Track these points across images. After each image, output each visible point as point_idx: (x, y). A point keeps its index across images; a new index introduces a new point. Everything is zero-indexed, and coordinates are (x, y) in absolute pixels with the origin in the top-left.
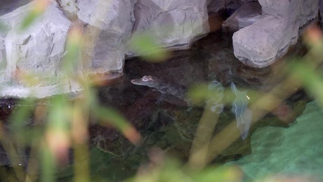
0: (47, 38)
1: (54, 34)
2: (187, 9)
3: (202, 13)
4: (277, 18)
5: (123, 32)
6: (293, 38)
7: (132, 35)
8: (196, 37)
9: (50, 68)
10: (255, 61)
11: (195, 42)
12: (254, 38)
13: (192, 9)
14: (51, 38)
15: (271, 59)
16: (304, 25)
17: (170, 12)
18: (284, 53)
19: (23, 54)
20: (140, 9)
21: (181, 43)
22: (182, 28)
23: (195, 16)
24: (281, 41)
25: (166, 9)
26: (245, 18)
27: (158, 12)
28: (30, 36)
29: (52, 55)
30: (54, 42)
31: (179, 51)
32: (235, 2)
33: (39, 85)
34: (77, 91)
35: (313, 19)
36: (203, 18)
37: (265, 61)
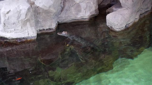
0: (18, 12)
1: (21, 10)
2: (88, 3)
3: (95, 5)
4: (127, 9)
5: (56, 11)
6: (136, 19)
7: (61, 13)
8: (91, 16)
9: (19, 25)
10: (115, 28)
11: (92, 18)
12: (115, 18)
13: (90, 3)
14: (20, 12)
15: (122, 27)
16: (143, 13)
17: (80, 4)
18: (130, 25)
19: (7, 18)
20: (66, 1)
21: (85, 18)
22: (85, 11)
23: (91, 6)
24: (128, 20)
25: (78, 2)
26: (117, 9)
27: (74, 3)
28: (10, 10)
29: (20, 19)
30: (21, 13)
31: (84, 21)
32: (116, 1)
33: (14, 32)
34: (31, 36)
35: (148, 11)
36: (95, 7)
37: (120, 28)
